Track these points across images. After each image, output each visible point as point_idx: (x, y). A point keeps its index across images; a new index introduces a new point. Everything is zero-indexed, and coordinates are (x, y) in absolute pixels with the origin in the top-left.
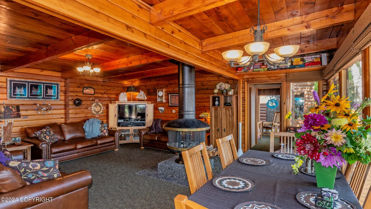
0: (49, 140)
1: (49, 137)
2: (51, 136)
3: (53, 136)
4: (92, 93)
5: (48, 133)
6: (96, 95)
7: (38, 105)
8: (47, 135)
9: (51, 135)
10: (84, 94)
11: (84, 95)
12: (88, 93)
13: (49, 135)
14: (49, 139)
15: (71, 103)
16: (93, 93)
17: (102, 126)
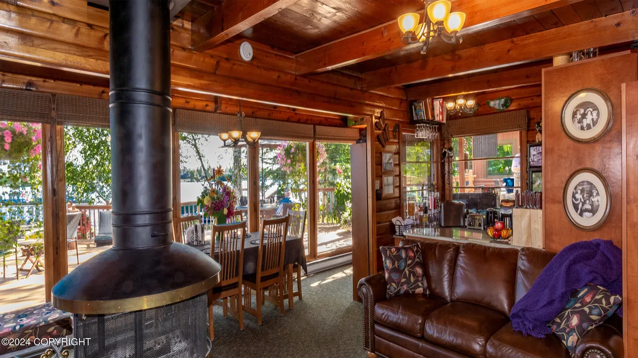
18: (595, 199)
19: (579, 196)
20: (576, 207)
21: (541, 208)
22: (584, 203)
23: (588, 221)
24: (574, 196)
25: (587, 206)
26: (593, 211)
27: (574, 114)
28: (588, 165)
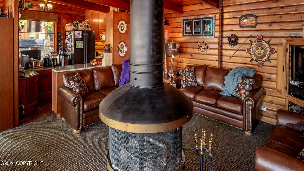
0: (184, 81)
1: (186, 78)
2: (189, 78)
3: (191, 78)
4: (252, 25)
5: (187, 74)
6: (259, 27)
7: (199, 43)
8: (185, 75)
9: (189, 76)
10: (241, 27)
11: (242, 29)
12: (247, 25)
13: (187, 76)
14: (186, 80)
15: (225, 40)
16: (254, 25)
17: (243, 81)
18: (123, 49)
19: (121, 48)
20: (120, 51)
21: (112, 53)
22: (122, 50)
23: (122, 55)
24: (120, 49)
25: (122, 51)
26: (123, 52)
27: (120, 26)
28: (122, 40)
